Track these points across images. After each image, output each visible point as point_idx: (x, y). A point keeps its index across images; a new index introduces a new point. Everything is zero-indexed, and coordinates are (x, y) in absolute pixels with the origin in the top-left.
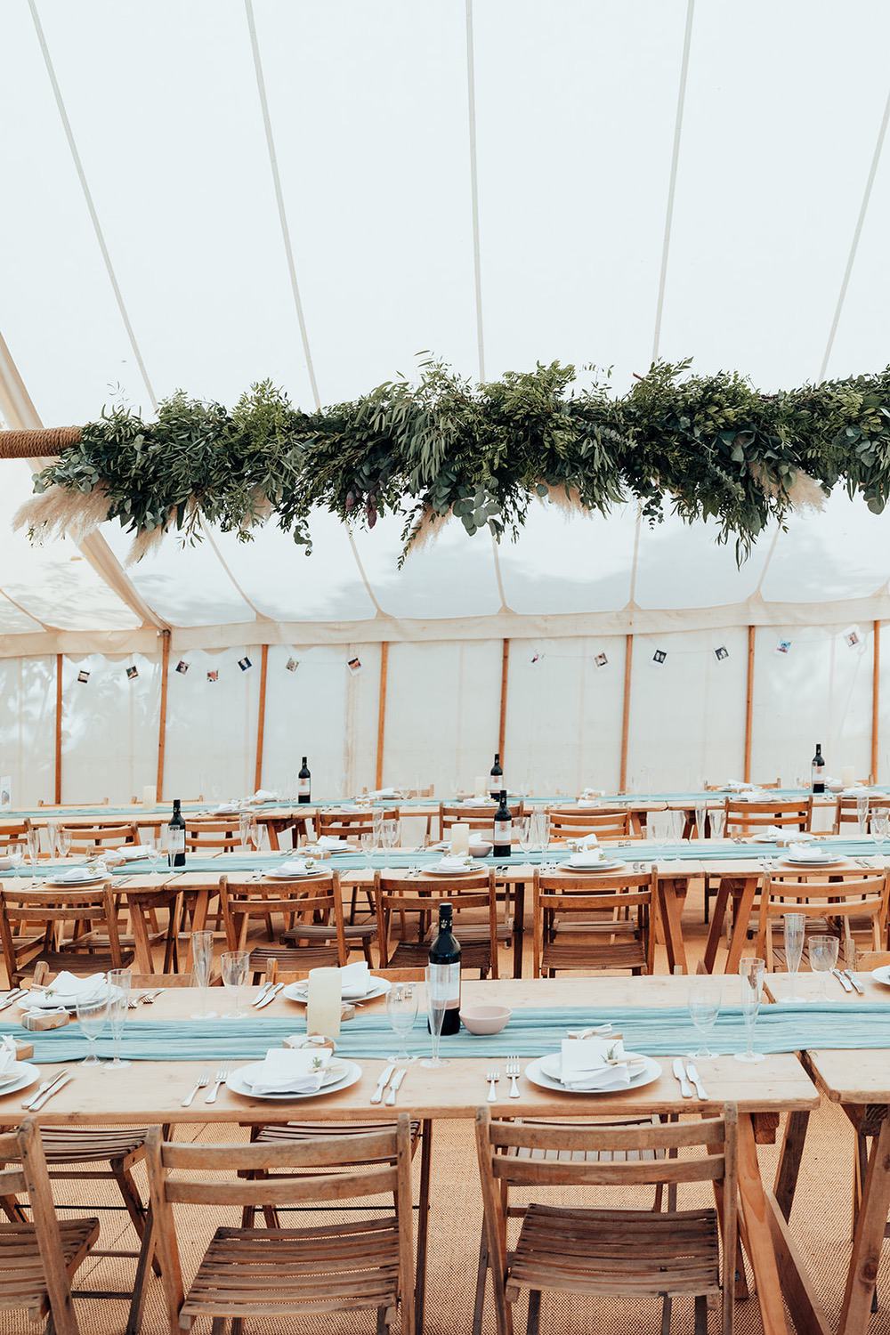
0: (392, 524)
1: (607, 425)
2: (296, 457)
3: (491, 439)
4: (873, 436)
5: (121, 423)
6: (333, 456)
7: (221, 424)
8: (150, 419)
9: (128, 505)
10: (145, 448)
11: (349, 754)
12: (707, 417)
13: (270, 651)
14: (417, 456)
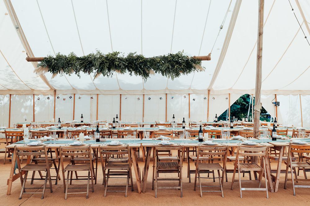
0: (92, 74)
1: (123, 61)
2: (77, 64)
3: (106, 62)
4: (161, 65)
5: (50, 57)
6: (83, 64)
7: (66, 58)
8: (55, 57)
9: (52, 70)
10: (54, 61)
11: (91, 115)
12: (138, 61)
13: (75, 95)
14: (95, 65)
